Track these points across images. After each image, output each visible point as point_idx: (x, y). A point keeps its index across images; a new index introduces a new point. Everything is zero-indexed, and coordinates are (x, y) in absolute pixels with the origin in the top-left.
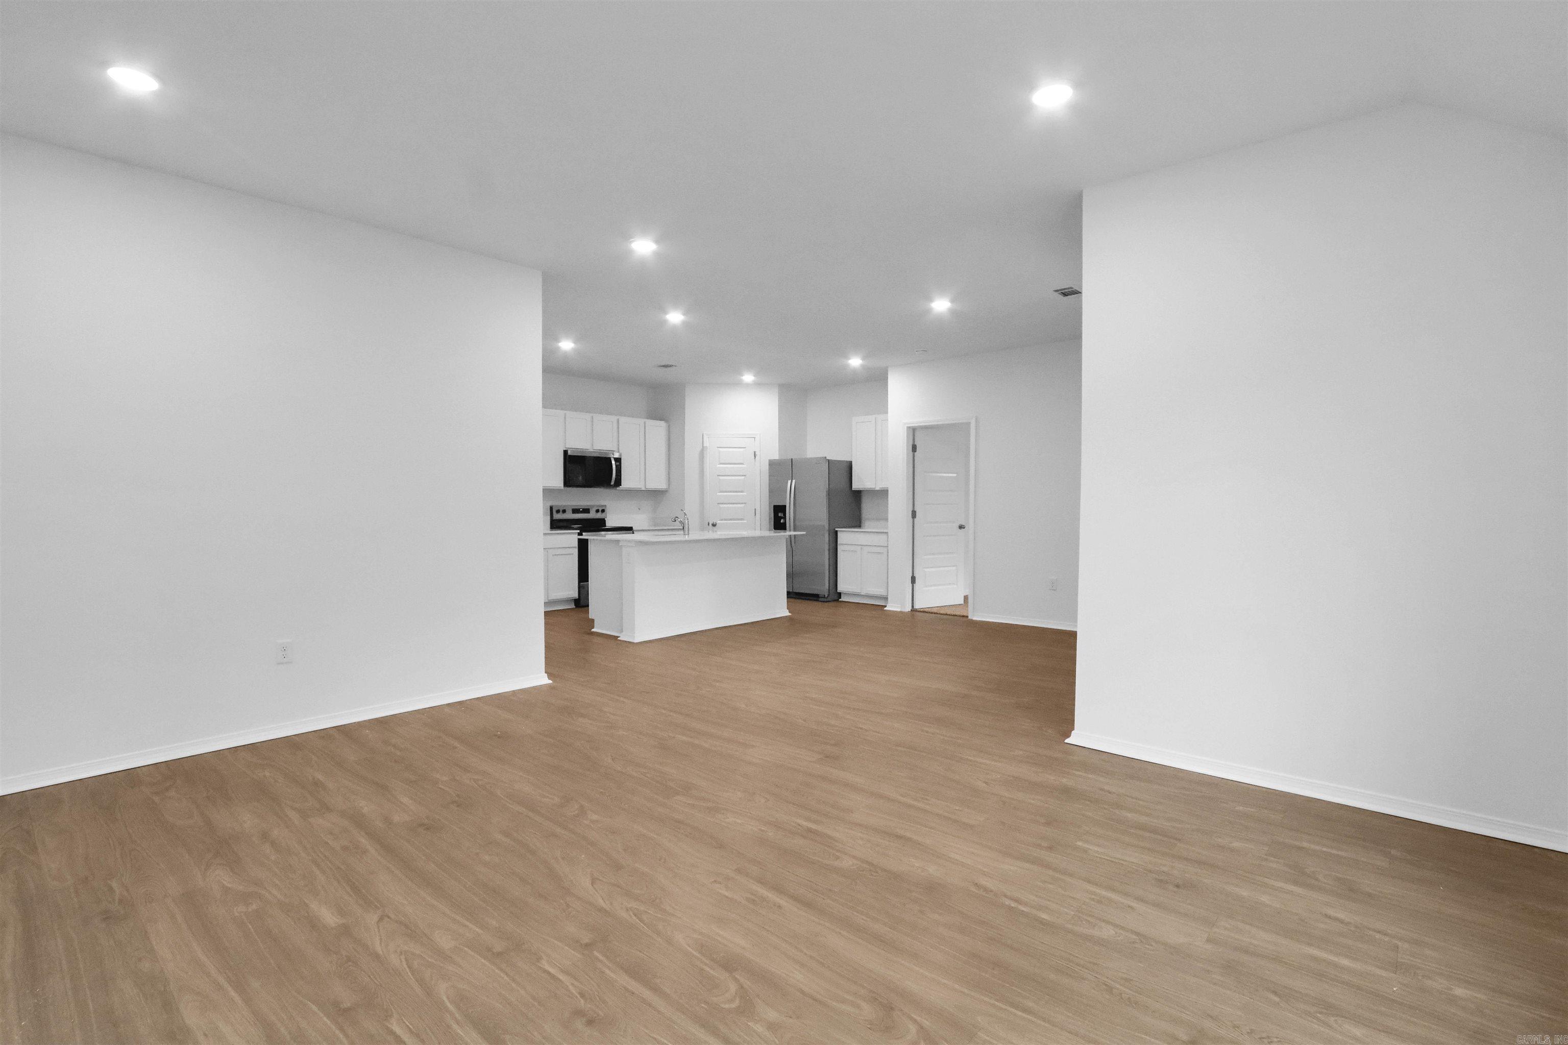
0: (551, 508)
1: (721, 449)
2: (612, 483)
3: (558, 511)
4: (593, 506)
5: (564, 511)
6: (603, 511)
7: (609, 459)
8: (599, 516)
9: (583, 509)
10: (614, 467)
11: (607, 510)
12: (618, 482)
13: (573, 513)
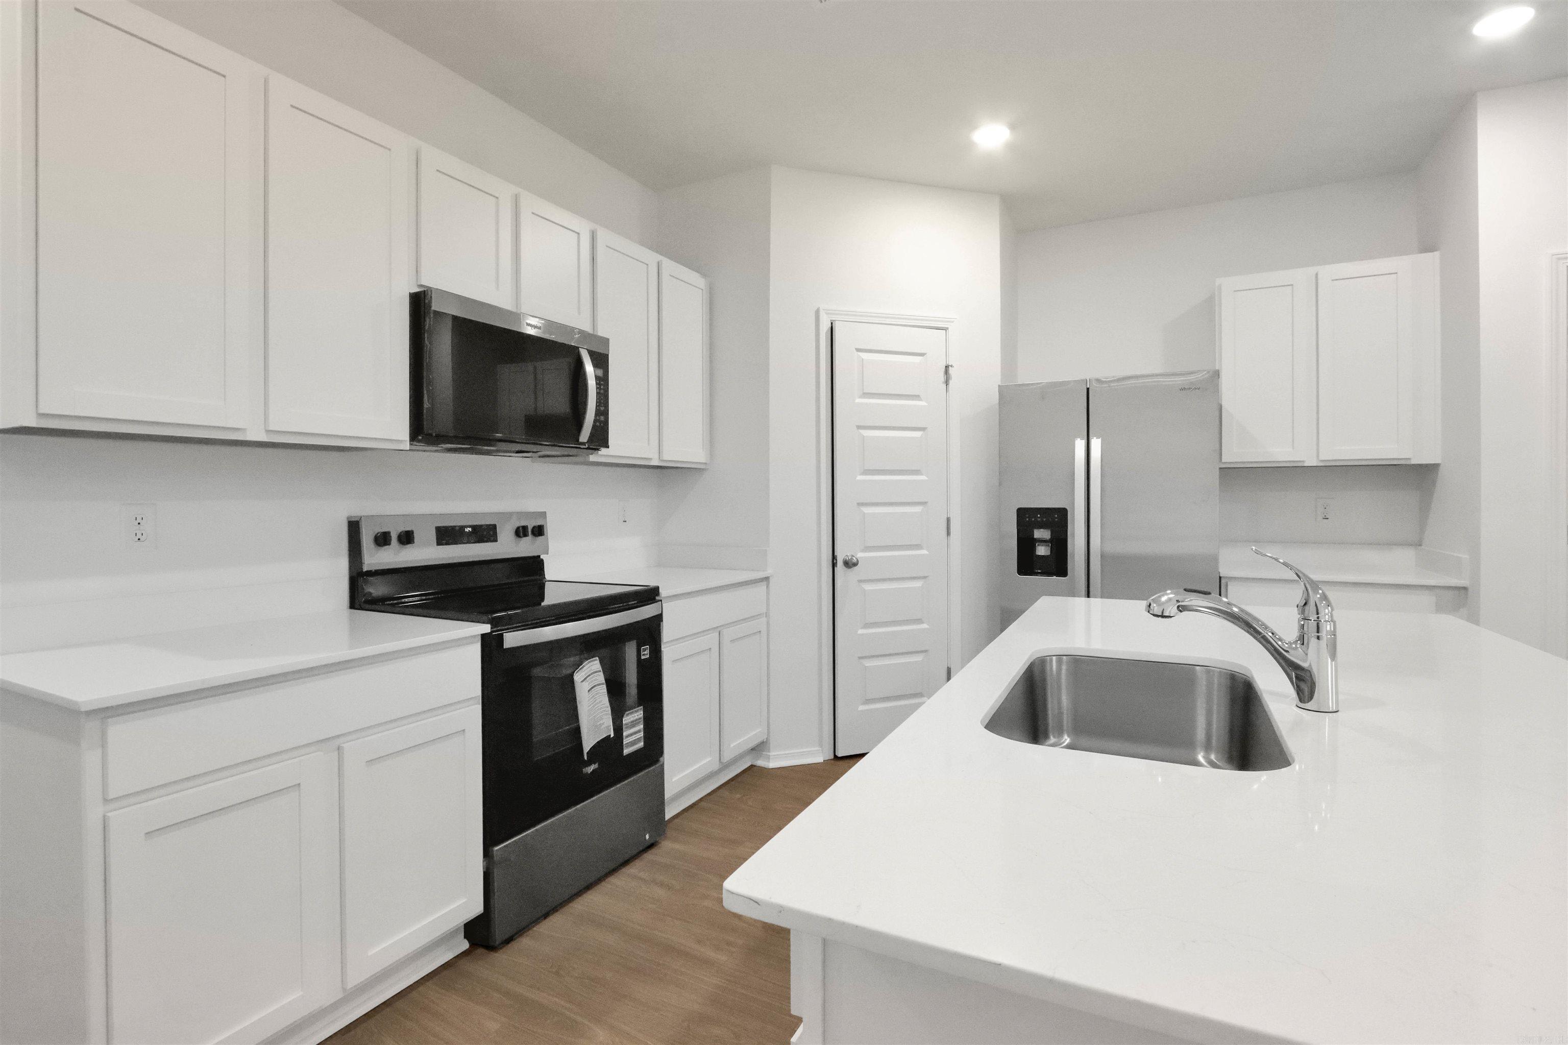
0: (354, 527)
1: (864, 356)
2: (584, 436)
3: (382, 540)
4: (508, 516)
5: (407, 538)
6: (539, 531)
7: (573, 354)
8: (525, 548)
9: (475, 528)
10: (592, 383)
11: (550, 530)
12: (600, 438)
13: (439, 543)
